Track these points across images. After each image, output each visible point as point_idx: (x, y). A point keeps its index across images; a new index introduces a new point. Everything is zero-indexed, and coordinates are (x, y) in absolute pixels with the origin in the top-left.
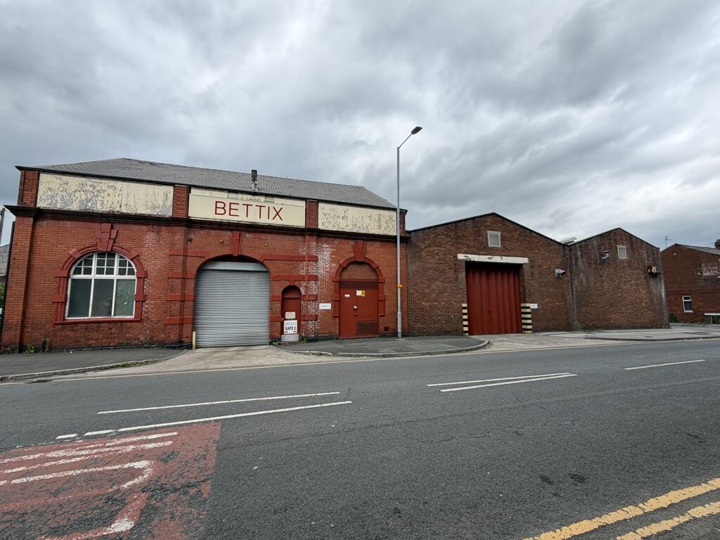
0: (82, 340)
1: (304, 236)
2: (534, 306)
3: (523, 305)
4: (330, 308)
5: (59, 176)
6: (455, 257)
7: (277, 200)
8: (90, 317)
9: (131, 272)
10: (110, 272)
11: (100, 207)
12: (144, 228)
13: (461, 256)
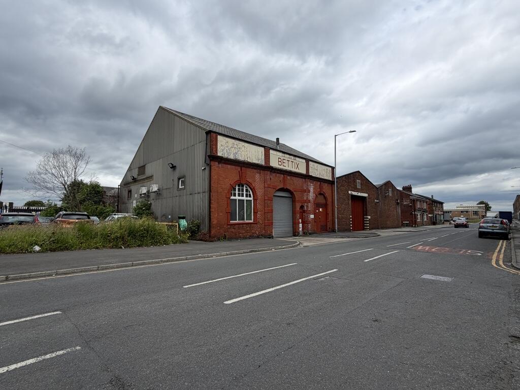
0: (237, 234)
1: (305, 179)
2: (369, 217)
3: (365, 217)
4: (313, 217)
5: (225, 138)
6: (348, 192)
7: (297, 159)
8: (237, 221)
9: (250, 196)
10: (243, 196)
11: (241, 157)
12: (255, 171)
13: (350, 192)
